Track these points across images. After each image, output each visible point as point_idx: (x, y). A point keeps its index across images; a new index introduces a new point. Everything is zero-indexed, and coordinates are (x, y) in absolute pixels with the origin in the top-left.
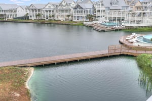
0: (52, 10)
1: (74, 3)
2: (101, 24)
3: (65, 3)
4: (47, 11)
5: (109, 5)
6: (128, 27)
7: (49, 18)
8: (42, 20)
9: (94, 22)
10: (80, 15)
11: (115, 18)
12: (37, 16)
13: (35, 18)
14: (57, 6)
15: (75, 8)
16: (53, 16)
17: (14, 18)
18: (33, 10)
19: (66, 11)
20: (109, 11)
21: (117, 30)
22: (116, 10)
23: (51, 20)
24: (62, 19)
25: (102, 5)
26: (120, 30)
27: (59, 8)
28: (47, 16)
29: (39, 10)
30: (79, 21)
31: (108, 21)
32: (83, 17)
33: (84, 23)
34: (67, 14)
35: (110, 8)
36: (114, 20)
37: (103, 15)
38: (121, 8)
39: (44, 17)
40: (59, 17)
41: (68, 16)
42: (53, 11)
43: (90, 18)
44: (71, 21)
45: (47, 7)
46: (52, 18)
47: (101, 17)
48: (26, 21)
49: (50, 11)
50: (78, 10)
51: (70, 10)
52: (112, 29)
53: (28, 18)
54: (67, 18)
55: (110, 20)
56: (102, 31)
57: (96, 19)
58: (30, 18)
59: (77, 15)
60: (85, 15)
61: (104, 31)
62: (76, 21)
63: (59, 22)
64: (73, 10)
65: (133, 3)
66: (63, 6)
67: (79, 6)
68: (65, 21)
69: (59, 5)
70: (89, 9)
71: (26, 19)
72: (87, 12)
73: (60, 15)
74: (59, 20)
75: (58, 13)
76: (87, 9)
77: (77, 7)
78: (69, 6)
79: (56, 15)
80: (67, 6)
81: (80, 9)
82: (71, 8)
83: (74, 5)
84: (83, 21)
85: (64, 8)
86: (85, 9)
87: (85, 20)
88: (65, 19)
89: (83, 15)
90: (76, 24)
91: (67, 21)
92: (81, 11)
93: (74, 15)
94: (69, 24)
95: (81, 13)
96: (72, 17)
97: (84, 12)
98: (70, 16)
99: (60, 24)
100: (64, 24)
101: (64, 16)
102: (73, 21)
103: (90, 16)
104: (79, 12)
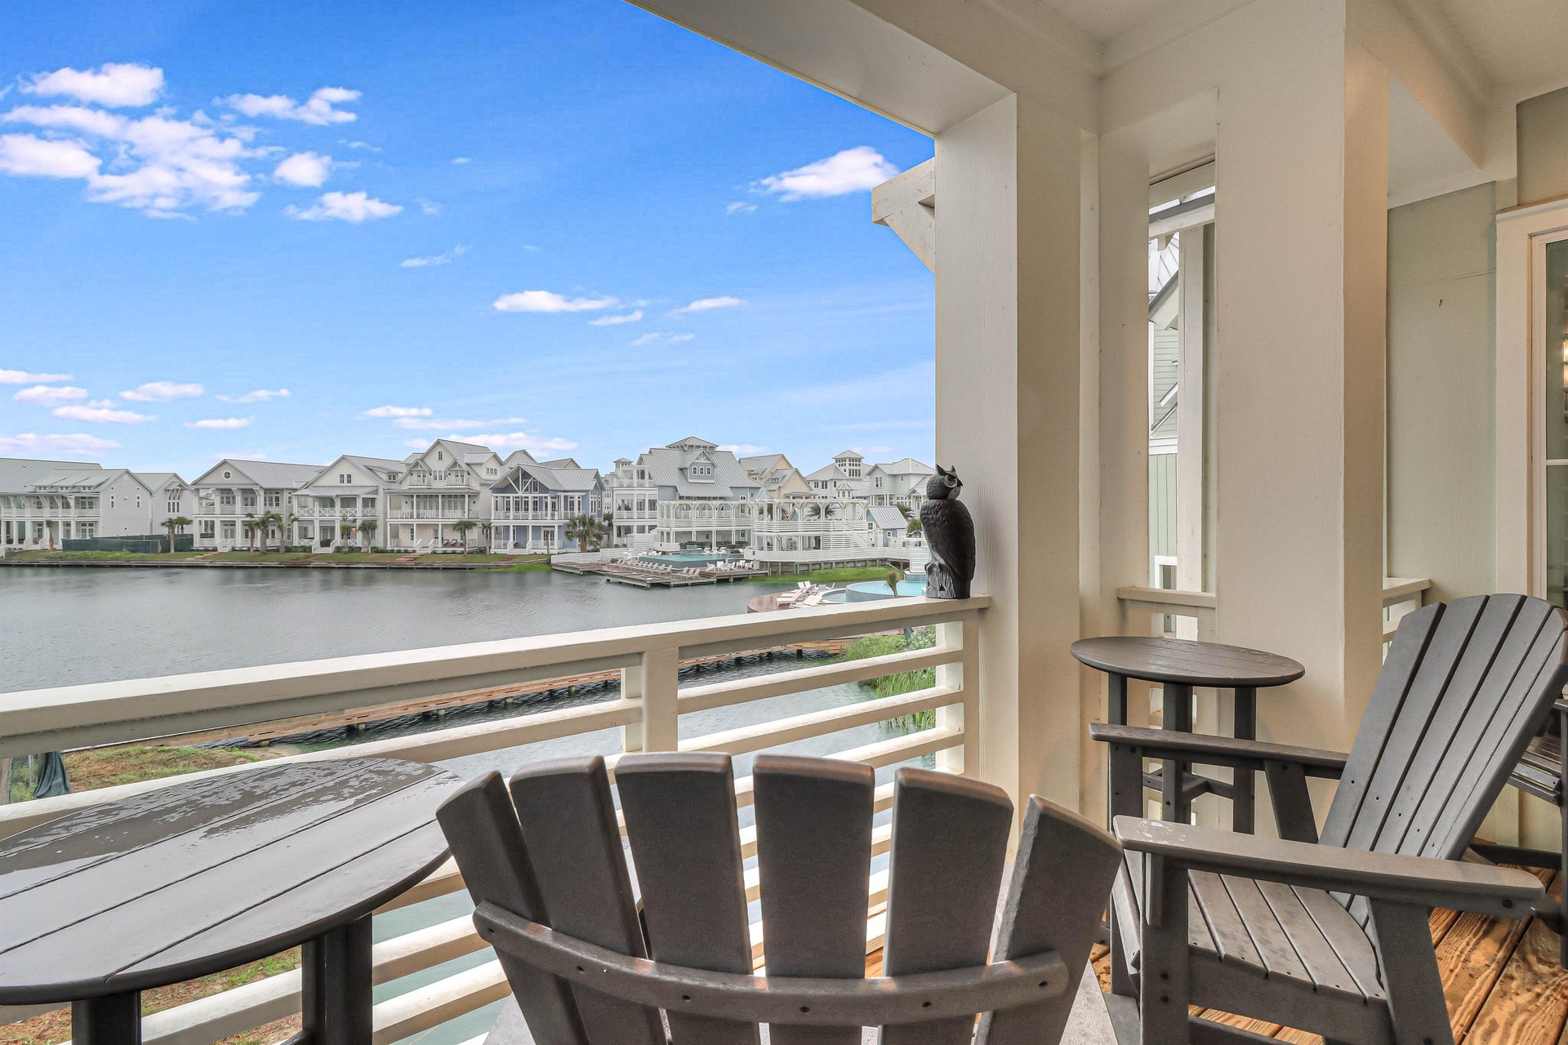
0: (362, 494)
1: (493, 465)
2: (642, 559)
3: (447, 461)
4: (328, 502)
5: (674, 479)
6: (773, 564)
7: (338, 541)
8: (288, 550)
9: (606, 554)
10: (530, 523)
11: (708, 534)
12: (250, 528)
13: (239, 541)
14: (392, 476)
15: (503, 488)
16: (369, 528)
17: (68, 545)
18: (227, 494)
19: (453, 498)
20: (678, 502)
21: (723, 581)
22: (709, 499)
23: (352, 550)
24: (421, 544)
25: (642, 474)
26: (739, 580)
27: (409, 484)
28: (327, 530)
29: (274, 494)
30: (529, 550)
31: (674, 546)
32: (548, 534)
33: (554, 560)
34: (455, 515)
35: (683, 492)
36: (702, 545)
37: (647, 524)
38: (729, 493)
39: (304, 534)
40: (404, 536)
41: (464, 526)
42: (369, 502)
43: (583, 537)
44: (482, 551)
45: (332, 479)
46: (358, 540)
47: (641, 530)
48: (173, 557)
49: (348, 501)
50: (520, 494)
51: (474, 496)
52: (702, 575)
53: (185, 544)
54: (456, 536)
55: (683, 546)
56: (654, 586)
57: (616, 540)
58: (198, 543)
59: (511, 523)
60: (556, 523)
61: (666, 586)
62: (510, 550)
63: (402, 560)
64: (488, 498)
65: (775, 480)
66: (432, 477)
67: (526, 475)
68: (445, 553)
69: (405, 470)
70: (576, 495)
71: (169, 551)
72: (566, 509)
73: (415, 522)
74: (406, 552)
75: (398, 513)
76: (566, 494)
77: (516, 481)
78: (466, 475)
79: (385, 523)
80: (453, 475)
81: (531, 493)
82: (482, 485)
83: (496, 473)
84: (545, 552)
85: (439, 485)
86: (559, 494)
87: (556, 547)
88: (440, 545)
89: (548, 522)
90: (507, 567)
91: (454, 553)
92: (535, 503)
93: (495, 523)
94: (469, 569)
95: (535, 509)
96: (485, 530)
97: (553, 504)
98: (475, 525)
99: (413, 568)
100: (438, 568)
101: (435, 527)
102: (492, 551)
103: (584, 524)
104: (527, 510)
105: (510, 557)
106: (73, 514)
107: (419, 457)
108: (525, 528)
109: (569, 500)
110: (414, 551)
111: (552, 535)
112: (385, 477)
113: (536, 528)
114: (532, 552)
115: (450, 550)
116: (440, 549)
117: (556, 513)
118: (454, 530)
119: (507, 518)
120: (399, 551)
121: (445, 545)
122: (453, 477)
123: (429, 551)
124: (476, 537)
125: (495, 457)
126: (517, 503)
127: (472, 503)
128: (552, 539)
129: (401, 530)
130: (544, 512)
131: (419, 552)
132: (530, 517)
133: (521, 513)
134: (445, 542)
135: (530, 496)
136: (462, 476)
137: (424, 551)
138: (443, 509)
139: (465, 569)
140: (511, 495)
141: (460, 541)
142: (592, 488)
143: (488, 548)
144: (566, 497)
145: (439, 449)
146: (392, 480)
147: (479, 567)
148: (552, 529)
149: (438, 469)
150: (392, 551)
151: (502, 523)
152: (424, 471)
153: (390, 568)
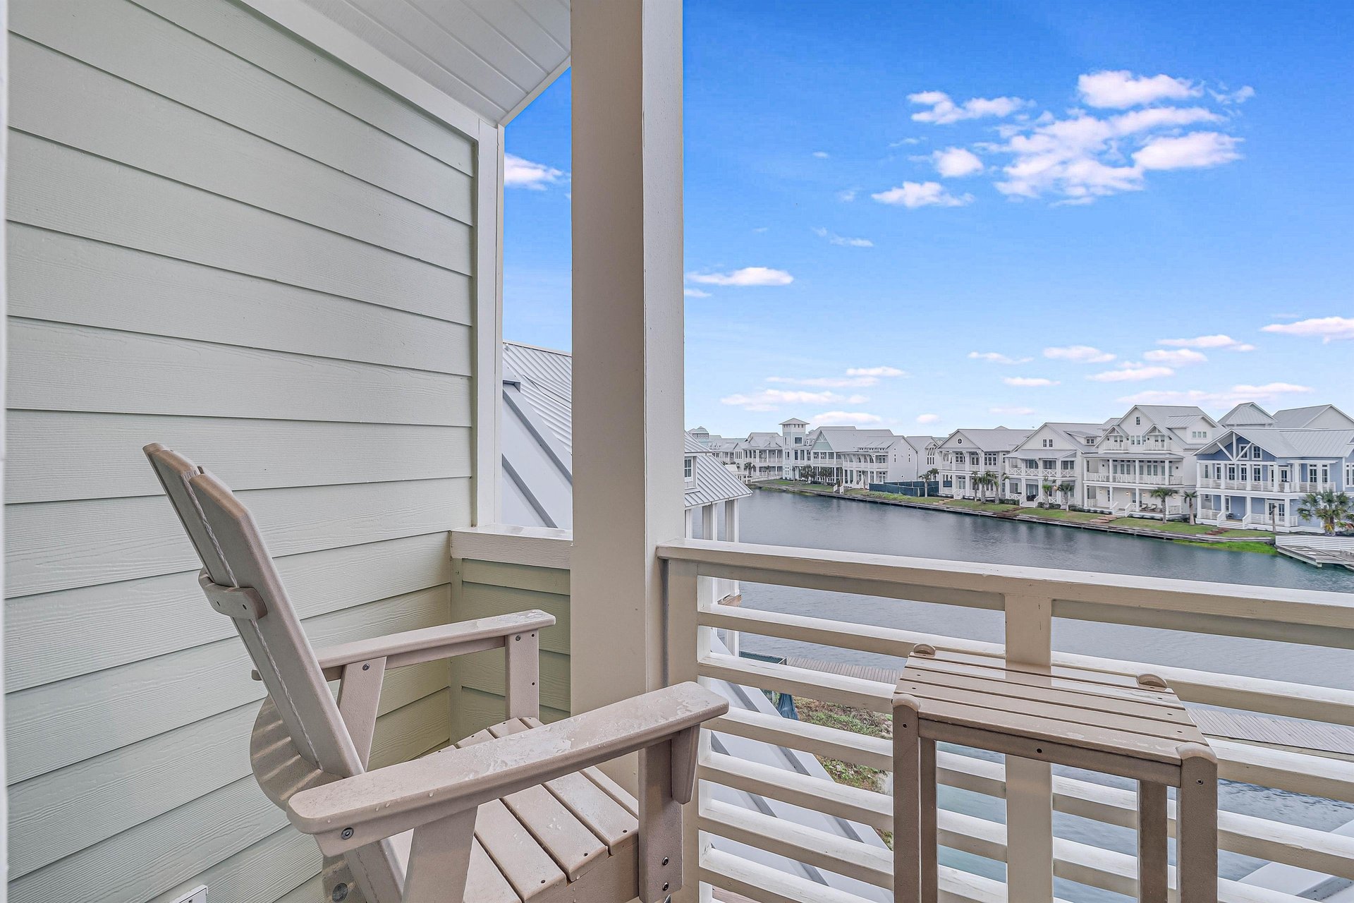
0: (1060, 457)
1: (1203, 427)
3: (1146, 426)
4: (1031, 464)
7: (1041, 497)
8: (1002, 502)
10: (1249, 494)
12: (976, 482)
13: (969, 492)
14: (1091, 440)
15: (1213, 455)
16: (1067, 488)
17: (873, 487)
18: (960, 457)
19: (1152, 465)
23: (1052, 506)
24: (1119, 507)
27: (1106, 448)
28: (1031, 486)
29: (991, 457)
30: (1245, 525)
32: (1275, 508)
33: (1280, 541)
34: (1155, 481)
39: (1015, 489)
40: (1101, 498)
41: (1164, 493)
42: (1067, 464)
43: (1328, 517)
44: (1185, 520)
45: (1036, 444)
46: (1058, 498)
48: (926, 501)
49: (1049, 464)
50: (1235, 460)
51: (1176, 462)
53: (933, 491)
54: (1155, 502)
58: (943, 491)
59: (1223, 492)
60: (1287, 496)
62: (1221, 521)
63: (1096, 522)
64: (1191, 462)
66: (1130, 441)
67: (1241, 440)
68: (1142, 518)
69: (1102, 434)
70: (1320, 463)
71: (924, 496)
72: (1304, 479)
73: (1111, 485)
74: (1102, 513)
75: (1094, 476)
76: (1303, 462)
77: (1229, 447)
78: (1167, 440)
79: (1083, 484)
80: (1152, 439)
81: (1250, 460)
82: (1186, 450)
83: (1205, 436)
84: (1270, 528)
85: (1137, 451)
86: (1292, 461)
87: (1287, 523)
88: (1138, 509)
89: (1275, 494)
90: (1213, 543)
91: (1152, 518)
92: (1257, 471)
93: (1200, 491)
94: (1167, 539)
95: (1257, 479)
96: (1188, 499)
97: (1284, 474)
98: (1176, 492)
99: (1106, 531)
100: (1133, 534)
101: (1133, 491)
102: (1198, 521)
103: (1330, 501)
104: (1244, 478)
105: (1221, 531)
106: (875, 467)
107: (1116, 423)
108: (1242, 500)
109: (1309, 468)
110: (1110, 513)
111: (1282, 508)
112: (1084, 442)
113: (1257, 501)
114: (1252, 526)
115: (1148, 515)
116: (1138, 514)
117: (1287, 485)
118: (1152, 496)
119: (1218, 487)
120: (1095, 512)
121: (1144, 510)
122: (1152, 440)
123: (1126, 514)
124: (1180, 505)
125: (1205, 419)
126: (1232, 470)
127: (1173, 468)
128: (1282, 514)
129: (1098, 491)
130: (1269, 482)
131: (1116, 514)
132: (1249, 488)
133: (1236, 483)
134: (1144, 506)
135: (1248, 463)
136: (1163, 441)
137: (1121, 514)
138: (1141, 473)
139: (1163, 538)
140: (1223, 463)
141: (1160, 506)
142: (1347, 454)
143: (1192, 517)
144: (1303, 466)
145: (1136, 414)
146: (1090, 444)
147: (1178, 539)
148: (1281, 502)
149: (1135, 434)
150: (1089, 511)
151: (1212, 492)
152: (1121, 437)
153: (1084, 528)
